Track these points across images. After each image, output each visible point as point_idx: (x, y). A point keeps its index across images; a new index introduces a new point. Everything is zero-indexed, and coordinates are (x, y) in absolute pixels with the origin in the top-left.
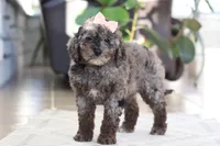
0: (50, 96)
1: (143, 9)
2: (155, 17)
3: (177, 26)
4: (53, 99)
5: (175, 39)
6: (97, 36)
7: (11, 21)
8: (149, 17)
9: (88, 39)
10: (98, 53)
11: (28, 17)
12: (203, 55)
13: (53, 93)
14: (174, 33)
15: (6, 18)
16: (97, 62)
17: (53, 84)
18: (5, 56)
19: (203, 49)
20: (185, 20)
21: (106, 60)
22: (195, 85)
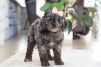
5: (84, 16)
6: (54, 18)
7: (14, 10)
9: (50, 19)
10: (54, 26)
11: (22, 8)
15: (11, 8)
16: (54, 30)
18: (10, 25)
21: (58, 30)
22: (95, 37)
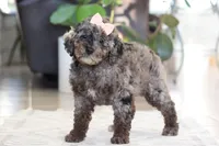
0: (27, 96)
1: (120, 6)
2: (133, 14)
3: (154, 23)
4: (30, 99)
5: (152, 36)
8: (126, 13)
12: (182, 51)
13: (30, 92)
14: (152, 29)
17: (30, 84)
19: (182, 45)
20: (163, 15)
22: (175, 82)
